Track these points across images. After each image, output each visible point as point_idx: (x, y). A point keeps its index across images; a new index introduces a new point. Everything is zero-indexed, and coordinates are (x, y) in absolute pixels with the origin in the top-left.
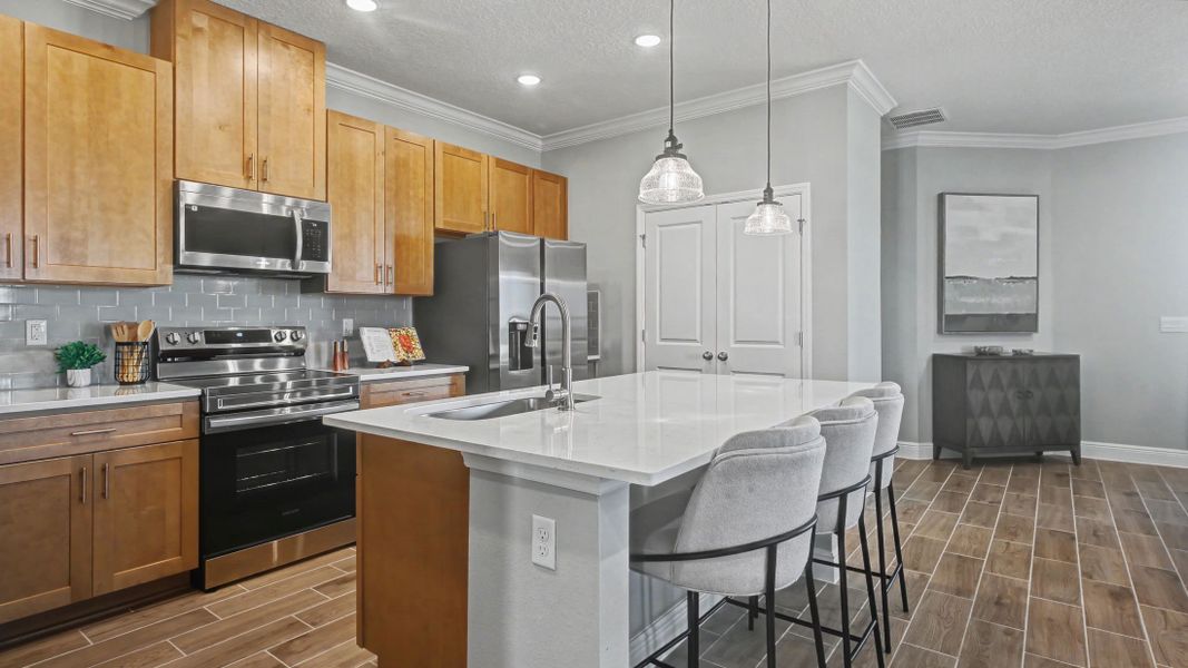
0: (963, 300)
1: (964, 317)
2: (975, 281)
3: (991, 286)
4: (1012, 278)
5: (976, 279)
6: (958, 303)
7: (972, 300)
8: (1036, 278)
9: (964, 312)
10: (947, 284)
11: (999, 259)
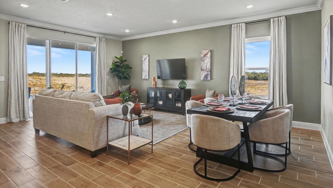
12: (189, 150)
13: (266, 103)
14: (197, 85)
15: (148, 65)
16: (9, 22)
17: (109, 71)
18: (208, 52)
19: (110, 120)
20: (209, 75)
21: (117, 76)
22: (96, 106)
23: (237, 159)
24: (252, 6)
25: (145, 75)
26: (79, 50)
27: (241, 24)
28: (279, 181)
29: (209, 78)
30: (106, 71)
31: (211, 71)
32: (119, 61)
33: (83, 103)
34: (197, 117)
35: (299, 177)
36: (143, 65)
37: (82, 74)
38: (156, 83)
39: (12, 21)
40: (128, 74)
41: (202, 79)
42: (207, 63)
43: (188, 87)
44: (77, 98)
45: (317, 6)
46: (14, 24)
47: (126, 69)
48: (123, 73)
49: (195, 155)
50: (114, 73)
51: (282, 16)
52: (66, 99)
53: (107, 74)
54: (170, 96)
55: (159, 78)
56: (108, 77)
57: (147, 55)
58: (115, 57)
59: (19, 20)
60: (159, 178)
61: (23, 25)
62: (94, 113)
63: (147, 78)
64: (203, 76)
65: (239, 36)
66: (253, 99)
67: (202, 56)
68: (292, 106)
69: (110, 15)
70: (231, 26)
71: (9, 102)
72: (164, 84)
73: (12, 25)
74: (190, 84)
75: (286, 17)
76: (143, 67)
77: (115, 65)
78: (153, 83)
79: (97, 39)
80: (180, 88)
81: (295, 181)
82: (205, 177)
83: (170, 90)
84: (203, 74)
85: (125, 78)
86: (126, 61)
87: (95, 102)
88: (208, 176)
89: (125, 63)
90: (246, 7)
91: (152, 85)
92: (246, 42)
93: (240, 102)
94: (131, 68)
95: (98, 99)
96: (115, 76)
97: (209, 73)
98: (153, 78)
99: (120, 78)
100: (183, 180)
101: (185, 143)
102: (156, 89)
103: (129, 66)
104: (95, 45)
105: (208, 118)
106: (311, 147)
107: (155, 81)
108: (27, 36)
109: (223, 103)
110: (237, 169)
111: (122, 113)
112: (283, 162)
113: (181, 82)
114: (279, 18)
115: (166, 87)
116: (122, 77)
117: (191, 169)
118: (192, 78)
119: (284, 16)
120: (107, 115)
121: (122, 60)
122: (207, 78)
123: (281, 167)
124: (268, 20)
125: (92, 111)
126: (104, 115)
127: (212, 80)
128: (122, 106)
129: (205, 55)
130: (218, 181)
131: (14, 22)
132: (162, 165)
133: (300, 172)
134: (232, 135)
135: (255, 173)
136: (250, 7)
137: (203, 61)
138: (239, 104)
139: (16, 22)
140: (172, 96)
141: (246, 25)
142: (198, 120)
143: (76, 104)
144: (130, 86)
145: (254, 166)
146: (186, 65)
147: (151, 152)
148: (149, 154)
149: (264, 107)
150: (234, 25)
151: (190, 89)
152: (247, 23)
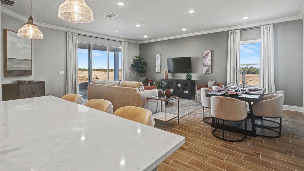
0: (13, 66)
1: (14, 71)
2: (16, 60)
3: (20, 62)
4: (26, 60)
5: (17, 59)
6: (11, 67)
7: (15, 66)
8: (31, 60)
9: (13, 70)
10: (8, 60)
11: (23, 54)
12: (204, 123)
13: (261, 90)
14: (200, 77)
15: (160, 62)
16: (67, 33)
17: (130, 67)
18: (209, 52)
19: (149, 100)
20: (210, 70)
21: (136, 70)
22: (140, 91)
23: (245, 129)
24: (248, 17)
25: (157, 69)
26: (110, 51)
27: (236, 30)
28: (277, 143)
29: (210, 72)
30: (128, 66)
31: (212, 66)
32: (137, 59)
33: (131, 89)
34: (216, 98)
35: (291, 141)
36: (156, 62)
37: (96, 69)
38: (167, 75)
39: (69, 32)
40: (144, 69)
41: (204, 72)
42: (208, 60)
43: (193, 79)
44: (125, 85)
45: (299, 16)
46: (70, 33)
47: (143, 65)
48: (141, 68)
49: (211, 126)
50: (134, 68)
51: (270, 24)
52: (115, 86)
53: (129, 69)
54: (179, 85)
55: (169, 71)
56: (130, 71)
57: (159, 55)
58: (135, 56)
59: (73, 30)
60: (191, 139)
61: (76, 34)
62: (140, 95)
63: (160, 72)
64: (205, 70)
65: (234, 39)
66: (250, 87)
67: (204, 55)
68: (282, 92)
69: (138, 26)
70: (228, 32)
71: (67, 88)
72: (173, 76)
73: (69, 34)
74: (194, 77)
75: (274, 25)
76: (156, 64)
77: (135, 62)
78: (165, 75)
79: (123, 43)
80: (187, 79)
81: (289, 143)
82: (223, 139)
83: (178, 81)
84: (205, 69)
85: (142, 72)
86: (142, 59)
87: (139, 88)
88: (225, 139)
89: (142, 61)
90: (242, 18)
91: (164, 77)
92: (240, 44)
93: (242, 89)
94: (146, 64)
95: (141, 86)
96: (135, 70)
97: (210, 68)
98: (165, 72)
99: (139, 72)
100: (208, 141)
101: (200, 119)
102: (167, 80)
103: (145, 63)
104: (121, 48)
105: (226, 99)
106: (297, 123)
107: (166, 74)
108: (78, 42)
109: (229, 90)
110: (245, 136)
111: (158, 96)
112: (278, 132)
113: (188, 75)
114: (268, 26)
115: (175, 78)
116: (140, 71)
117: (211, 134)
118: (196, 72)
119: (272, 24)
120: (148, 97)
121: (140, 58)
122: (208, 72)
123: (277, 135)
124: (259, 27)
125: (139, 94)
126: (145, 97)
127: (212, 74)
128: (158, 91)
129: (207, 54)
130: (234, 141)
131: (70, 32)
132: (189, 131)
133: (292, 138)
134: (243, 110)
135: (258, 138)
136: (246, 18)
137: (205, 58)
138: (242, 90)
139: (71, 32)
140: (181, 85)
141: (240, 31)
142: (218, 100)
143: (125, 89)
144: (147, 78)
145: (257, 134)
146: (191, 62)
147: (177, 124)
148: (176, 125)
149: (262, 92)
150: (231, 31)
151: (195, 80)
152: (241, 30)
